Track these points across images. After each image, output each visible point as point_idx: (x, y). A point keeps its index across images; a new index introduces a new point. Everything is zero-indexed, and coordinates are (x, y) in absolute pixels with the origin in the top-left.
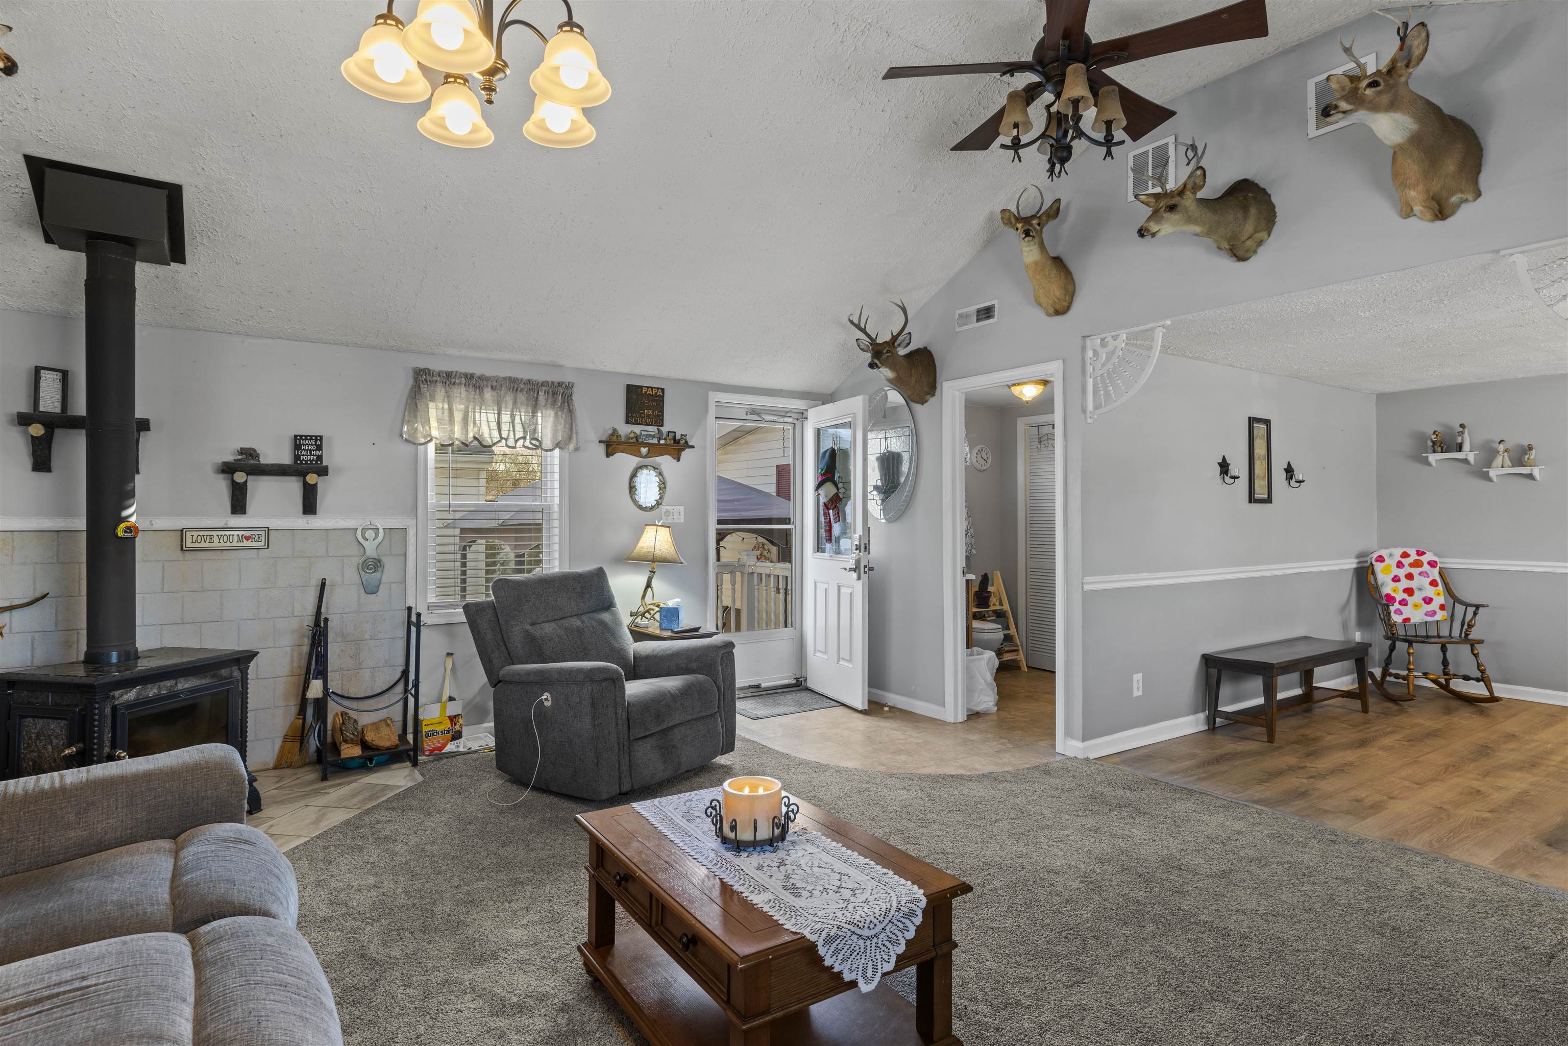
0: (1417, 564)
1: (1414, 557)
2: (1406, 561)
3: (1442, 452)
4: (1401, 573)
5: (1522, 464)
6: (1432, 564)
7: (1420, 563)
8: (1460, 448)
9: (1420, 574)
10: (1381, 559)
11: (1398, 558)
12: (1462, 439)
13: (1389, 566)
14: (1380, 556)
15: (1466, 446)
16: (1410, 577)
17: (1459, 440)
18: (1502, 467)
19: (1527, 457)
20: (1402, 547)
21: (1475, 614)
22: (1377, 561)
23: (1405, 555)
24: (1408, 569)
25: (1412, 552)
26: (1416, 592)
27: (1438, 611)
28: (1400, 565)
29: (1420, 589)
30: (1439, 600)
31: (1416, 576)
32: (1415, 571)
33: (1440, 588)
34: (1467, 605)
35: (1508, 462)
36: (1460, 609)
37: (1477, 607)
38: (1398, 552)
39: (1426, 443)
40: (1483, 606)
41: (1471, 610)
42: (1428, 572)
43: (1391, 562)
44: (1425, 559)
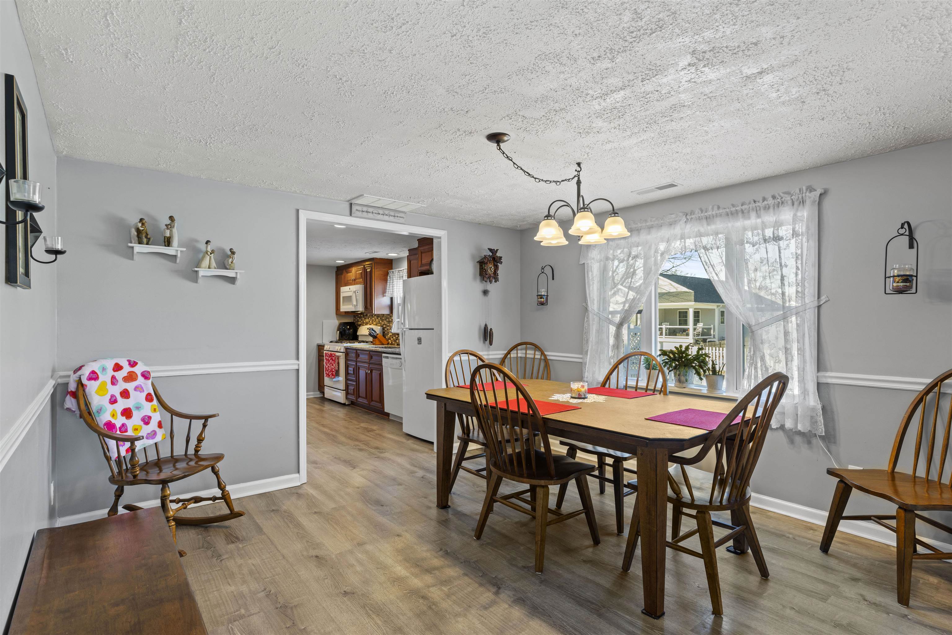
0: (130, 377)
1: (127, 369)
2: (120, 375)
3: (147, 244)
4: (116, 391)
5: (224, 267)
6: (146, 375)
7: (134, 376)
8: (168, 242)
9: (136, 389)
10: (94, 376)
11: (110, 373)
12: (171, 232)
13: (105, 383)
14: (93, 372)
15: (175, 242)
16: (125, 394)
17: (168, 234)
18: (209, 268)
19: (230, 260)
20: (112, 357)
21: (204, 426)
22: (90, 379)
23: (118, 368)
24: (122, 385)
25: (124, 363)
26: (135, 412)
27: (158, 430)
28: (114, 381)
29: (138, 408)
30: (156, 417)
31: (132, 393)
32: (130, 386)
33: (155, 402)
34: (191, 418)
35: (214, 264)
36: (181, 424)
37: (206, 418)
38: (110, 365)
39: (130, 233)
40: (211, 416)
41: (197, 425)
42: (143, 386)
43: (105, 378)
44: (138, 370)
